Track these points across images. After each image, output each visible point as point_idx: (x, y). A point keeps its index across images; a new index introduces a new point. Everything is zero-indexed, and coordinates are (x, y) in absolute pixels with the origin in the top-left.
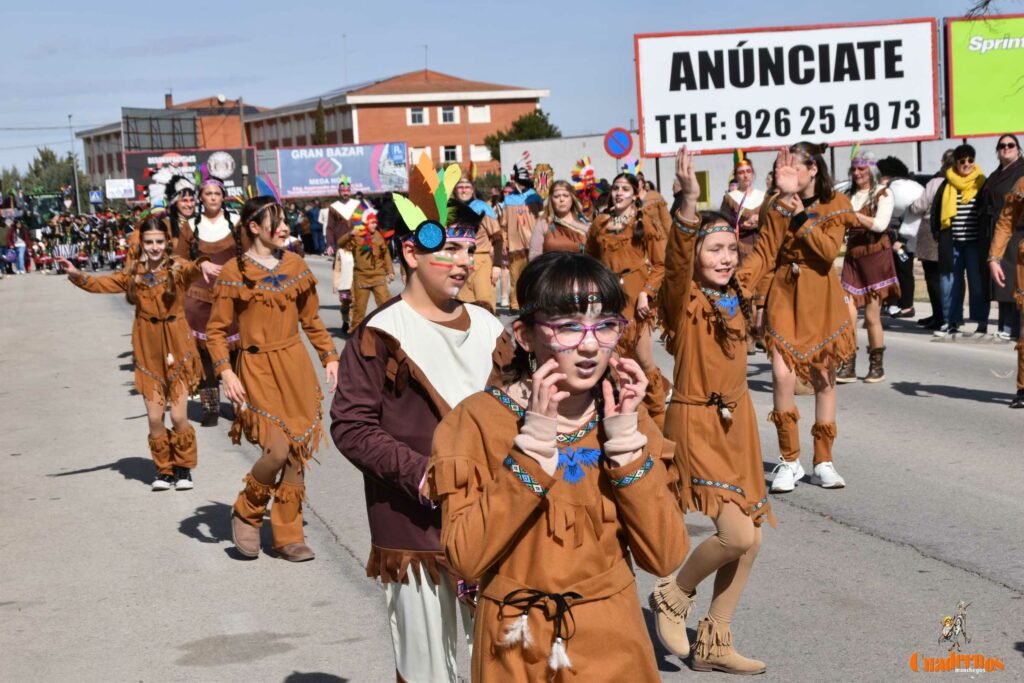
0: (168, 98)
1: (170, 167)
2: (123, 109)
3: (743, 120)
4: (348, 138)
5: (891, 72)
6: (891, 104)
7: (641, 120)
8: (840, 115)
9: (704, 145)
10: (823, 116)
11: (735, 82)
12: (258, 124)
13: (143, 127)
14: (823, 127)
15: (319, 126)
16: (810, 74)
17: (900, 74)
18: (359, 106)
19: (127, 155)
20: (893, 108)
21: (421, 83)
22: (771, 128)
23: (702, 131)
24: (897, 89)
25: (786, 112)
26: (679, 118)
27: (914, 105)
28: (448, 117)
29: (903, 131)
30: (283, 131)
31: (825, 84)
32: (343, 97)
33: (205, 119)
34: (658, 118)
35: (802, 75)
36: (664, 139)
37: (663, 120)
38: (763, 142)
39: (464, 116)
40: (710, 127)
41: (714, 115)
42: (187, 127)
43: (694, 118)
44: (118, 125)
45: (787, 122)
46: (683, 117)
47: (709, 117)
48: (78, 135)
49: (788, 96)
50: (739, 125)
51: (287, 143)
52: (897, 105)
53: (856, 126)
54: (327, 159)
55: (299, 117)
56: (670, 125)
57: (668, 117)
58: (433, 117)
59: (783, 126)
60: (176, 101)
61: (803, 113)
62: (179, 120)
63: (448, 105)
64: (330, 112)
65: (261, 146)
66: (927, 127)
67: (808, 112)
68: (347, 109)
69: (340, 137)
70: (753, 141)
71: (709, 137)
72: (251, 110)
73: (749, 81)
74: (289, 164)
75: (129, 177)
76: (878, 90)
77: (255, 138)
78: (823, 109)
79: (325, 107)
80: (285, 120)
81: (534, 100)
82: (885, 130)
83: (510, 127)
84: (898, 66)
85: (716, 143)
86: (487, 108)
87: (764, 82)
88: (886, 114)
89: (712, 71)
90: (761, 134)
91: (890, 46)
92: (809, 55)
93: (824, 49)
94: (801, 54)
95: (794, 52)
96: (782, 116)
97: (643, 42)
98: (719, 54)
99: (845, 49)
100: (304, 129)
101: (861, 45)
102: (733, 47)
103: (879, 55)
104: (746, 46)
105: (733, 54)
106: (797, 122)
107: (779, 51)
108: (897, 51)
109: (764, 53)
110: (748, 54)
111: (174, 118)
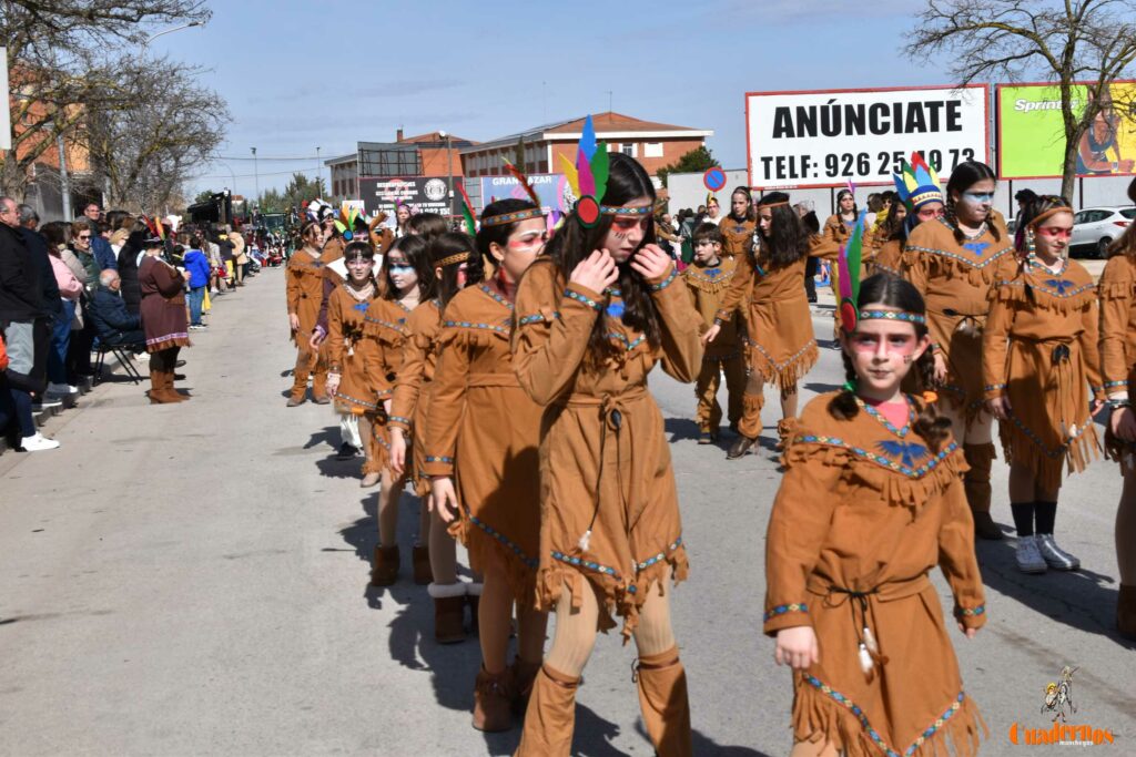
0: (400, 133)
1: (395, 190)
2: (360, 143)
3: (831, 162)
4: (543, 168)
5: (952, 127)
6: (951, 151)
7: (749, 160)
9: (800, 181)
10: (896, 160)
11: (826, 132)
12: (472, 156)
13: (375, 158)
14: (896, 168)
15: (520, 159)
16: (886, 127)
17: (959, 128)
18: (554, 142)
19: (361, 181)
20: (953, 155)
21: (607, 123)
22: (854, 168)
23: (798, 170)
24: (958, 140)
25: (867, 156)
26: (780, 159)
27: (969, 152)
30: (490, 162)
31: (898, 135)
32: (541, 134)
33: (426, 151)
34: (763, 159)
35: (880, 127)
36: (767, 176)
37: (767, 160)
38: (847, 179)
39: (641, 151)
40: (805, 167)
41: (808, 157)
42: (410, 158)
43: (792, 159)
44: (354, 156)
45: (867, 164)
46: (783, 158)
47: (805, 158)
48: (326, 163)
49: (868, 143)
50: (828, 166)
51: (495, 172)
52: (955, 152)
55: (505, 150)
56: (773, 165)
57: (771, 159)
59: (864, 168)
60: (406, 136)
61: (880, 158)
62: (403, 152)
63: (628, 141)
64: (529, 146)
65: (473, 174)
67: (884, 157)
68: (544, 144)
69: (537, 167)
70: (839, 179)
71: (804, 175)
72: (466, 144)
73: (837, 131)
74: (490, 189)
75: (361, 198)
76: (941, 140)
77: (468, 168)
78: (896, 154)
79: (525, 142)
80: (493, 152)
81: (700, 139)
83: (678, 161)
84: (958, 122)
85: (810, 180)
86: (661, 145)
88: (947, 159)
89: (807, 123)
90: (845, 173)
91: (952, 105)
92: (886, 112)
93: (898, 107)
94: (879, 110)
95: (874, 108)
96: (863, 159)
97: (752, 99)
98: (813, 109)
99: (915, 107)
100: (508, 160)
101: (927, 104)
102: (825, 104)
103: (942, 112)
104: (835, 103)
105: (825, 110)
106: (875, 164)
107: (861, 107)
108: (957, 109)
109: (849, 109)
110: (837, 109)
111: (400, 150)
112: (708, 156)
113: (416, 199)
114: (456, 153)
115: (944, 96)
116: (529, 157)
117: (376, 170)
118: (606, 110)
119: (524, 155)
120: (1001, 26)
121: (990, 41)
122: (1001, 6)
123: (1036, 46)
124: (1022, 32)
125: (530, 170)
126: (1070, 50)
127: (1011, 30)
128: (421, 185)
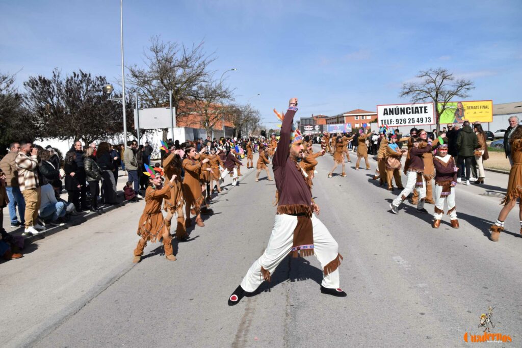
0: (312, 115)
1: (308, 128)
3: (397, 121)
4: (343, 122)
5: (425, 112)
8: (416, 120)
11: (396, 114)
12: (328, 120)
13: (304, 121)
14: (412, 122)
15: (338, 120)
16: (410, 113)
17: (427, 113)
18: (346, 116)
19: (301, 126)
21: (358, 112)
22: (402, 122)
23: (389, 123)
24: (427, 115)
25: (405, 119)
27: (430, 118)
28: (363, 118)
29: (428, 123)
30: (332, 121)
31: (413, 114)
32: (343, 114)
33: (317, 119)
35: (408, 113)
37: (382, 121)
38: (401, 125)
39: (366, 118)
40: (391, 122)
43: (388, 120)
46: (386, 120)
47: (391, 120)
49: (406, 116)
51: (331, 123)
52: (426, 118)
53: (419, 122)
54: (336, 126)
55: (335, 118)
56: (384, 122)
58: (360, 118)
59: (405, 122)
60: (314, 116)
63: (363, 116)
64: (340, 117)
65: (328, 124)
66: (432, 122)
67: (409, 119)
68: (343, 117)
70: (399, 124)
71: (391, 124)
72: (327, 117)
73: (398, 114)
74: (329, 127)
76: (423, 115)
77: (327, 122)
78: (412, 119)
80: (333, 119)
82: (424, 123)
84: (427, 111)
86: (370, 116)
87: (401, 114)
88: (424, 120)
89: (391, 112)
90: (401, 123)
91: (425, 107)
92: (410, 109)
93: (413, 108)
95: (407, 108)
97: (378, 107)
98: (393, 109)
99: (416, 108)
100: (336, 120)
101: (419, 107)
102: (396, 107)
103: (423, 109)
104: (398, 107)
105: (395, 109)
106: (408, 121)
107: (404, 108)
108: (427, 108)
109: (401, 109)
110: (398, 109)
111: (310, 119)
113: (312, 130)
114: (325, 119)
115: (423, 105)
116: (340, 120)
117: (304, 123)
118: (358, 109)
119: (339, 119)
120: (421, 90)
121: (419, 94)
122: (421, 86)
123: (429, 95)
124: (426, 92)
125: (341, 123)
126: (437, 96)
127: (423, 91)
128: (314, 127)
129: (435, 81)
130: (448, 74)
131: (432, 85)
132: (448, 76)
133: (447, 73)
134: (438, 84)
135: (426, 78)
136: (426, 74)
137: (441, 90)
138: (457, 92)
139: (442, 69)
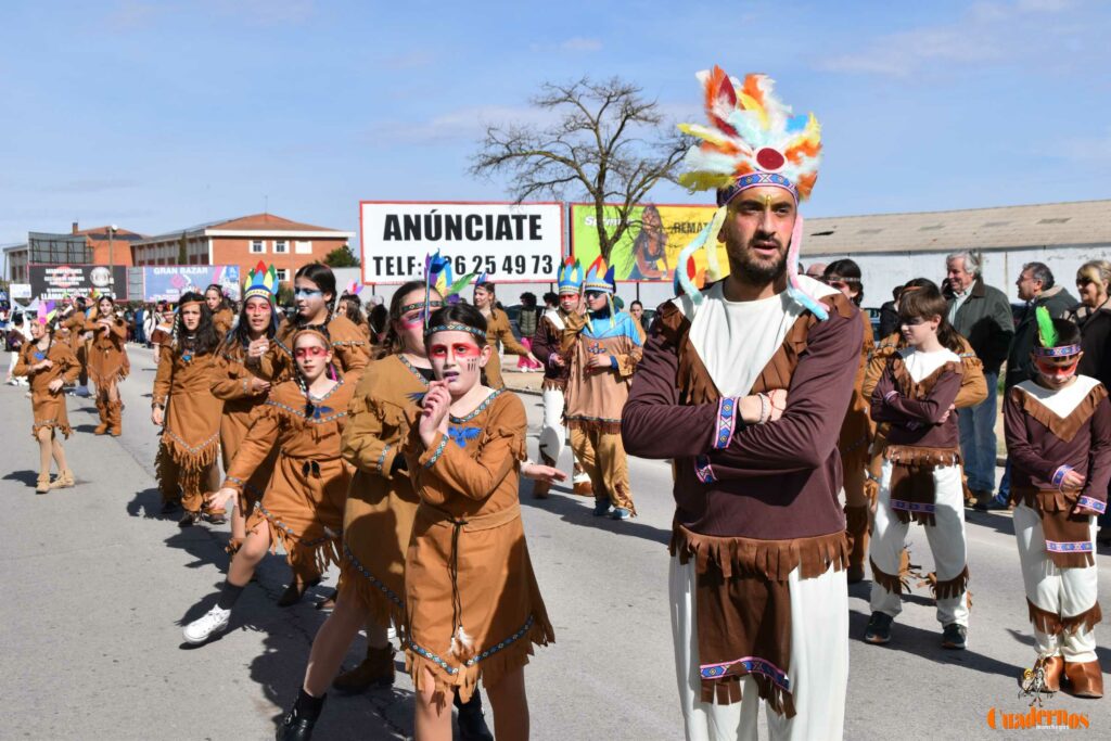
0: (75, 225)
1: (63, 276)
2: (31, 233)
4: (205, 260)
5: (534, 236)
6: (533, 257)
7: (363, 259)
8: (500, 263)
10: (488, 263)
11: (429, 236)
12: (141, 247)
13: (45, 246)
15: (183, 251)
16: (479, 234)
17: (540, 238)
18: (214, 238)
19: (30, 267)
20: (535, 260)
21: (262, 223)
23: (405, 268)
24: (538, 248)
25: (463, 258)
26: (389, 259)
27: (548, 258)
28: (280, 249)
29: (541, 275)
30: (157, 254)
31: (490, 241)
32: (203, 230)
34: (375, 258)
35: (474, 235)
36: (378, 273)
37: (378, 259)
39: (293, 248)
40: (410, 266)
41: (414, 258)
42: (79, 248)
43: (399, 259)
44: (26, 245)
45: (463, 266)
46: (392, 258)
47: (410, 259)
48: (6, 251)
49: (465, 248)
51: (161, 263)
52: (537, 258)
53: (509, 270)
54: (180, 275)
55: (171, 244)
56: (383, 263)
57: (381, 258)
58: (269, 248)
59: (461, 268)
60: (81, 228)
61: (474, 260)
62: (72, 242)
63: (281, 239)
64: (192, 241)
65: (142, 263)
67: (477, 260)
68: (205, 239)
69: (198, 259)
71: (410, 272)
72: (136, 237)
73: (438, 236)
74: (151, 276)
75: (29, 283)
76: (525, 247)
77: (138, 258)
78: (488, 258)
79: (188, 237)
80: (161, 245)
81: (345, 239)
82: (529, 274)
83: (324, 257)
84: (539, 232)
86: (310, 243)
87: (448, 237)
88: (530, 264)
89: (413, 228)
91: (534, 218)
92: (479, 222)
93: (489, 218)
94: (474, 220)
95: (469, 219)
96: (460, 261)
97: (365, 206)
98: (418, 217)
99: (503, 219)
100: (173, 252)
101: (514, 217)
102: (428, 213)
103: (526, 224)
104: (436, 213)
105: (428, 218)
106: (470, 266)
107: (459, 217)
108: (538, 222)
109: (448, 218)
110: (438, 218)
111: (68, 241)
112: (350, 254)
113: (82, 285)
114: (127, 244)
115: (526, 210)
116: (191, 250)
117: (45, 257)
118: (263, 212)
119: (187, 248)
120: (547, 154)
121: (539, 166)
122: (547, 138)
123: (575, 172)
124: (564, 160)
125: (194, 261)
126: (601, 177)
127: (555, 158)
128: (87, 272)
129: (596, 124)
130: (644, 103)
131: (587, 137)
132: (642, 108)
133: (641, 98)
134: (606, 135)
135: (568, 109)
136: (569, 97)
137: (619, 156)
138: (670, 165)
139: (624, 83)
